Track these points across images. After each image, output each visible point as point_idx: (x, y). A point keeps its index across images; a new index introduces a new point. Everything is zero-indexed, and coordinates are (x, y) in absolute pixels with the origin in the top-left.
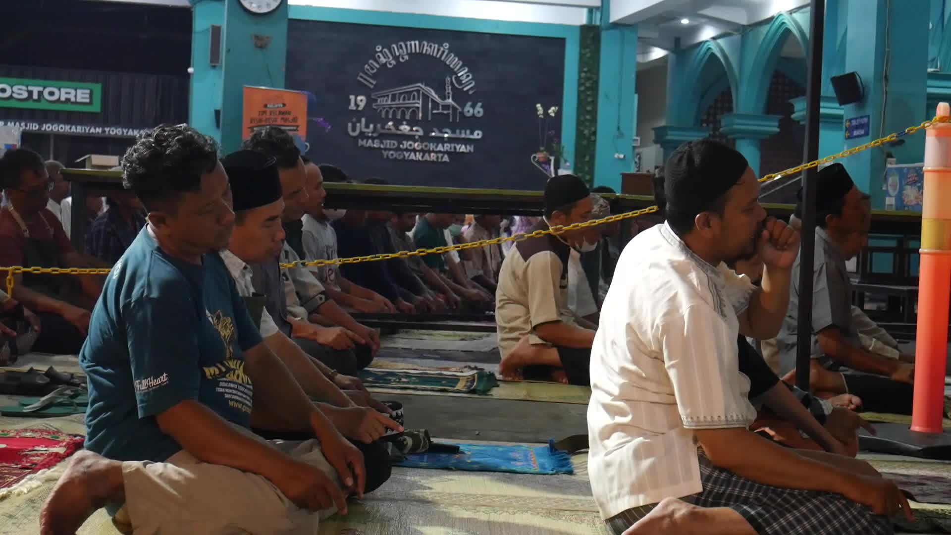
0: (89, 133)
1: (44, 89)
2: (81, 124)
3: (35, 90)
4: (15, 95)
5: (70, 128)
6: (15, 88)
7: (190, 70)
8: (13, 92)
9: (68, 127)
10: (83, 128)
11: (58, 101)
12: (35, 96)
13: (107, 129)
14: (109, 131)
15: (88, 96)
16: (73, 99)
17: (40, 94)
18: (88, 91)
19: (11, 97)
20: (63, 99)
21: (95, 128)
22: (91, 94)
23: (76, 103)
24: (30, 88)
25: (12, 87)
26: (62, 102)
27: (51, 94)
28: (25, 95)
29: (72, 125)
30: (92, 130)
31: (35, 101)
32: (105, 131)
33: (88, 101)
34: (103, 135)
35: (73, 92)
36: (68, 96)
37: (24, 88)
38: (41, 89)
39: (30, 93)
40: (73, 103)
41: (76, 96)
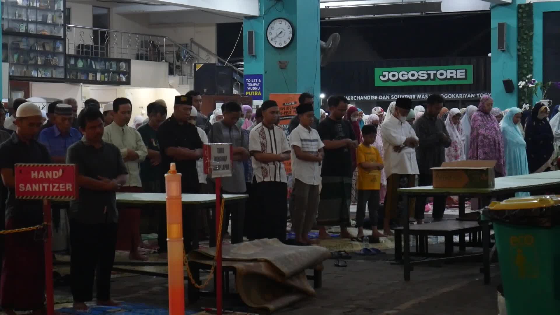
0: (467, 98)
1: (437, 72)
2: (462, 93)
3: (432, 73)
4: (420, 78)
5: (455, 96)
6: (420, 73)
7: (490, 55)
8: (419, 76)
9: (453, 95)
10: (463, 95)
11: (446, 79)
12: (432, 77)
14: (479, 96)
15: (464, 74)
16: (455, 77)
17: (435, 75)
18: (464, 71)
19: (418, 79)
20: (449, 77)
21: (471, 95)
22: (466, 72)
23: (457, 79)
24: (429, 72)
25: (418, 72)
26: (448, 79)
27: (442, 74)
28: (426, 77)
29: (456, 93)
30: (469, 96)
31: (432, 80)
32: (477, 96)
33: (464, 77)
34: (476, 99)
35: (454, 72)
36: (452, 75)
37: (425, 72)
38: (435, 72)
39: (429, 75)
40: (455, 79)
41: (456, 75)
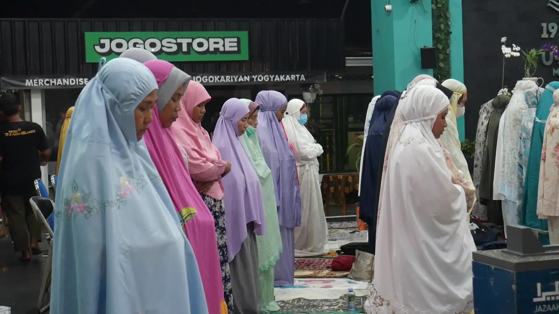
0: (237, 82)
1: (193, 40)
2: (230, 74)
3: (184, 42)
4: (165, 49)
5: (219, 79)
6: (164, 42)
8: (162, 46)
9: (217, 78)
10: (232, 77)
11: (207, 51)
12: (185, 49)
13: (254, 77)
14: (257, 79)
15: (235, 44)
16: (222, 49)
17: (189, 45)
18: (235, 40)
19: (161, 51)
20: (212, 49)
21: (243, 77)
22: (239, 42)
23: (225, 52)
24: (179, 41)
25: (161, 41)
26: (212, 53)
27: (200, 45)
28: (175, 48)
29: (221, 74)
30: (241, 79)
31: (185, 53)
32: (253, 79)
33: (236, 49)
34: (252, 83)
35: (221, 41)
36: (216, 46)
37: (174, 41)
38: (190, 40)
39: (180, 45)
40: (222, 53)
41: (224, 46)
